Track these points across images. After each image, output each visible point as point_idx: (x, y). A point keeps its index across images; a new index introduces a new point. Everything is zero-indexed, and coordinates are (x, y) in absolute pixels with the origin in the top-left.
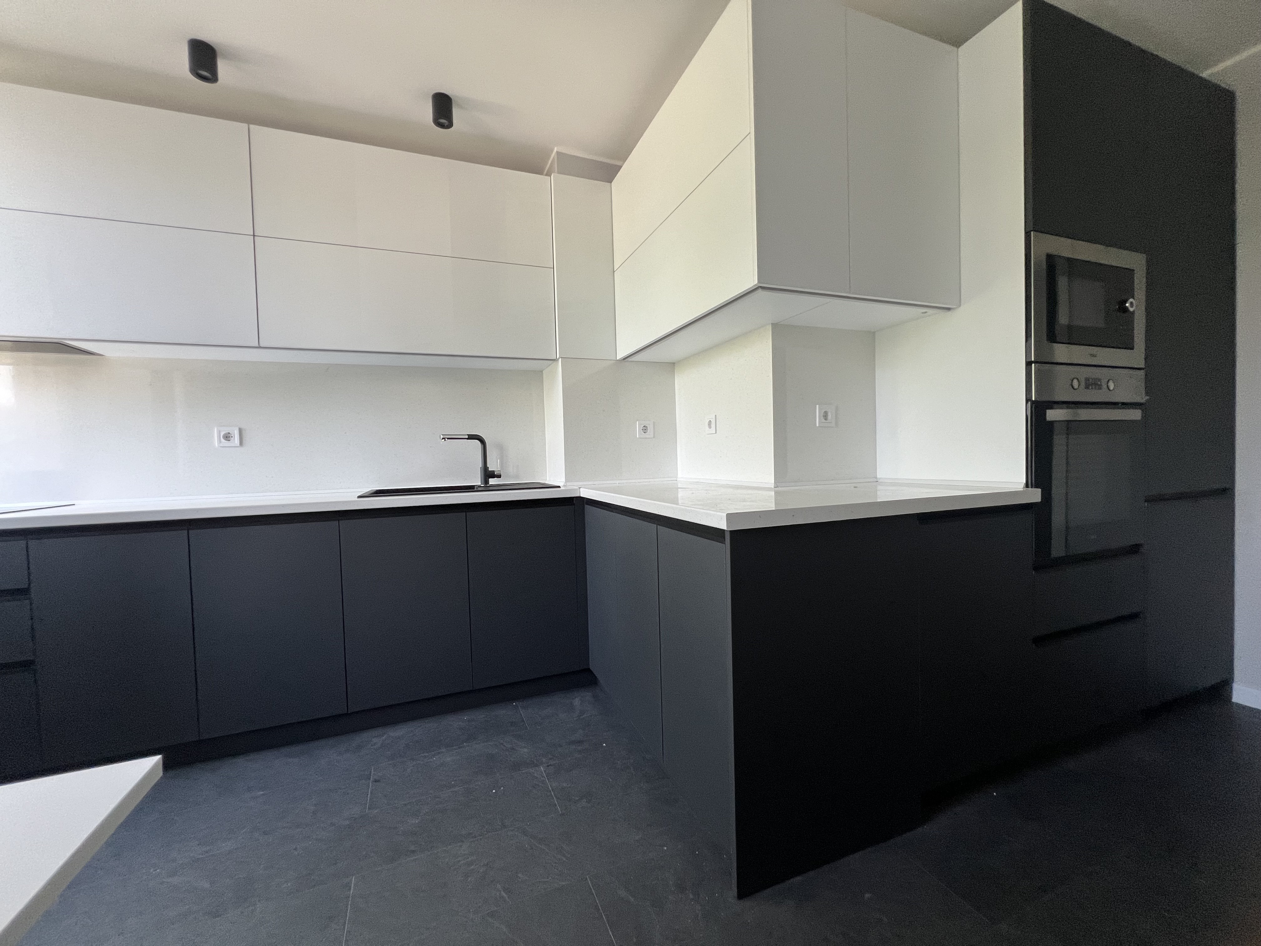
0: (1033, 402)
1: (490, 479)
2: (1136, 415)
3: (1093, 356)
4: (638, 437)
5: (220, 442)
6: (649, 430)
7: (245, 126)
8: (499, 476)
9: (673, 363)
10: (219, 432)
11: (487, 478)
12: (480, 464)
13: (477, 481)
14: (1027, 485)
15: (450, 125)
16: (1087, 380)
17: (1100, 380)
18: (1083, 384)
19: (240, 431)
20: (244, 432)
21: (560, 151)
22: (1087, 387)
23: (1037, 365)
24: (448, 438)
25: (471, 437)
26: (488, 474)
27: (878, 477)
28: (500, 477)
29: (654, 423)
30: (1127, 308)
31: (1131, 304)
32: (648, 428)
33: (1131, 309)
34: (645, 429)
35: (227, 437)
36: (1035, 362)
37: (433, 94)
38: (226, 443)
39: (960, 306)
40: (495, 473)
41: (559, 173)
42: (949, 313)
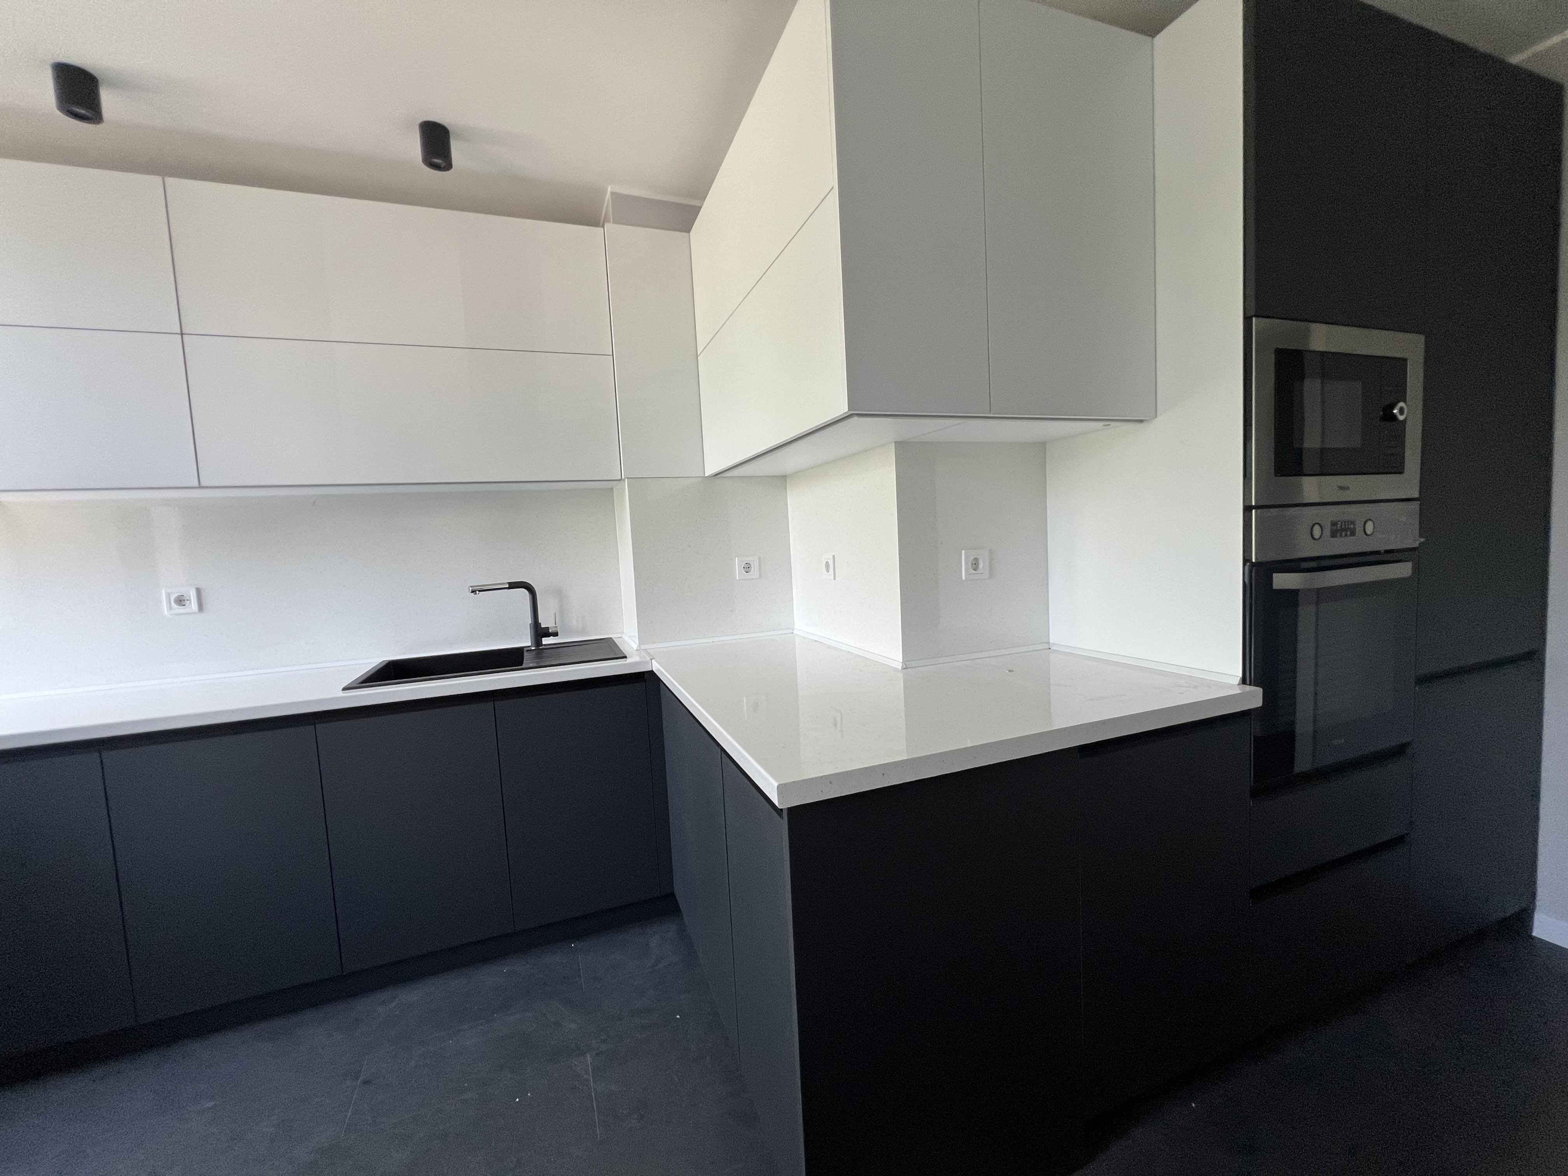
0: (1253, 564)
2: (1403, 570)
3: (1342, 488)
4: (738, 578)
5: (170, 608)
6: (752, 569)
7: (159, 179)
8: (556, 634)
9: (783, 476)
10: (168, 595)
11: (539, 638)
12: (529, 620)
13: (525, 641)
14: (1244, 681)
15: (448, 166)
16: (1334, 524)
17: (1353, 523)
18: (1327, 532)
19: (198, 591)
20: (203, 594)
21: (616, 191)
22: (1333, 535)
23: (1259, 511)
24: (479, 591)
25: (513, 586)
26: (540, 632)
27: (1051, 641)
28: (558, 636)
29: (760, 558)
30: (1394, 418)
31: (1401, 411)
32: (752, 566)
33: (1401, 418)
34: (747, 568)
35: (181, 601)
36: (1257, 507)
37: (421, 121)
38: (177, 609)
39: (1156, 417)
40: (550, 631)
41: (616, 222)
42: (1142, 425)
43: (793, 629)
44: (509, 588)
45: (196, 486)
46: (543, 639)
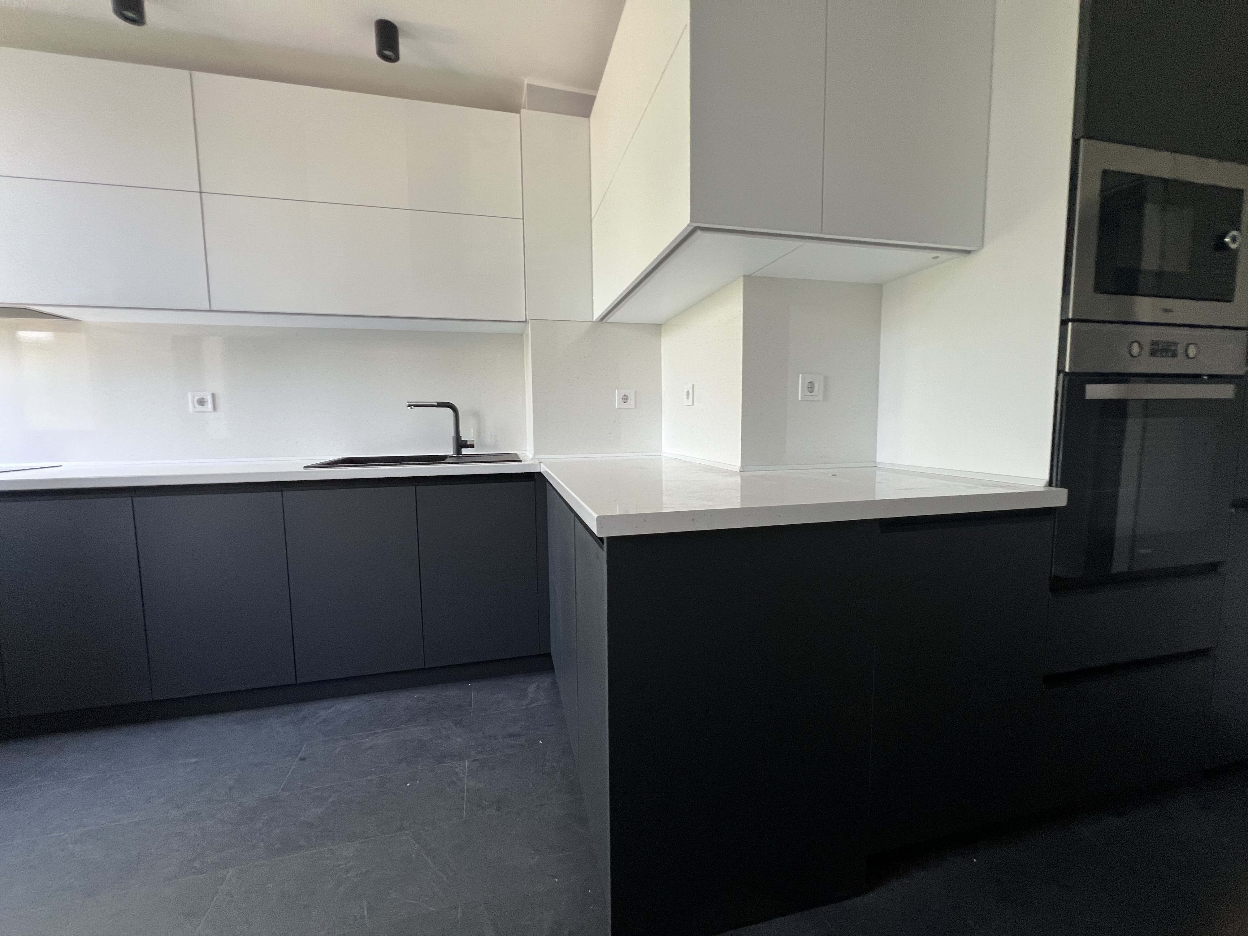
0: (1066, 374)
1: (463, 449)
2: (1226, 391)
3: (1166, 311)
5: (194, 407)
6: (629, 400)
7: (186, 73)
8: (472, 446)
9: (659, 324)
10: (194, 397)
11: (460, 448)
12: (452, 433)
13: (450, 451)
14: (1050, 484)
15: (397, 58)
16: (1154, 343)
17: (1175, 344)
18: (1147, 350)
19: (213, 396)
20: (217, 398)
21: (530, 83)
22: (1153, 353)
23: (1076, 324)
24: (414, 406)
25: (440, 405)
26: (460, 444)
27: (877, 461)
28: (473, 448)
29: (636, 392)
30: (1225, 245)
31: (1234, 240)
32: (629, 397)
33: (1233, 246)
35: (201, 402)
36: (1073, 320)
37: (376, 20)
38: (200, 408)
39: (982, 247)
40: (468, 443)
41: (531, 108)
42: (969, 258)
43: (661, 452)
44: (437, 406)
45: (207, 308)
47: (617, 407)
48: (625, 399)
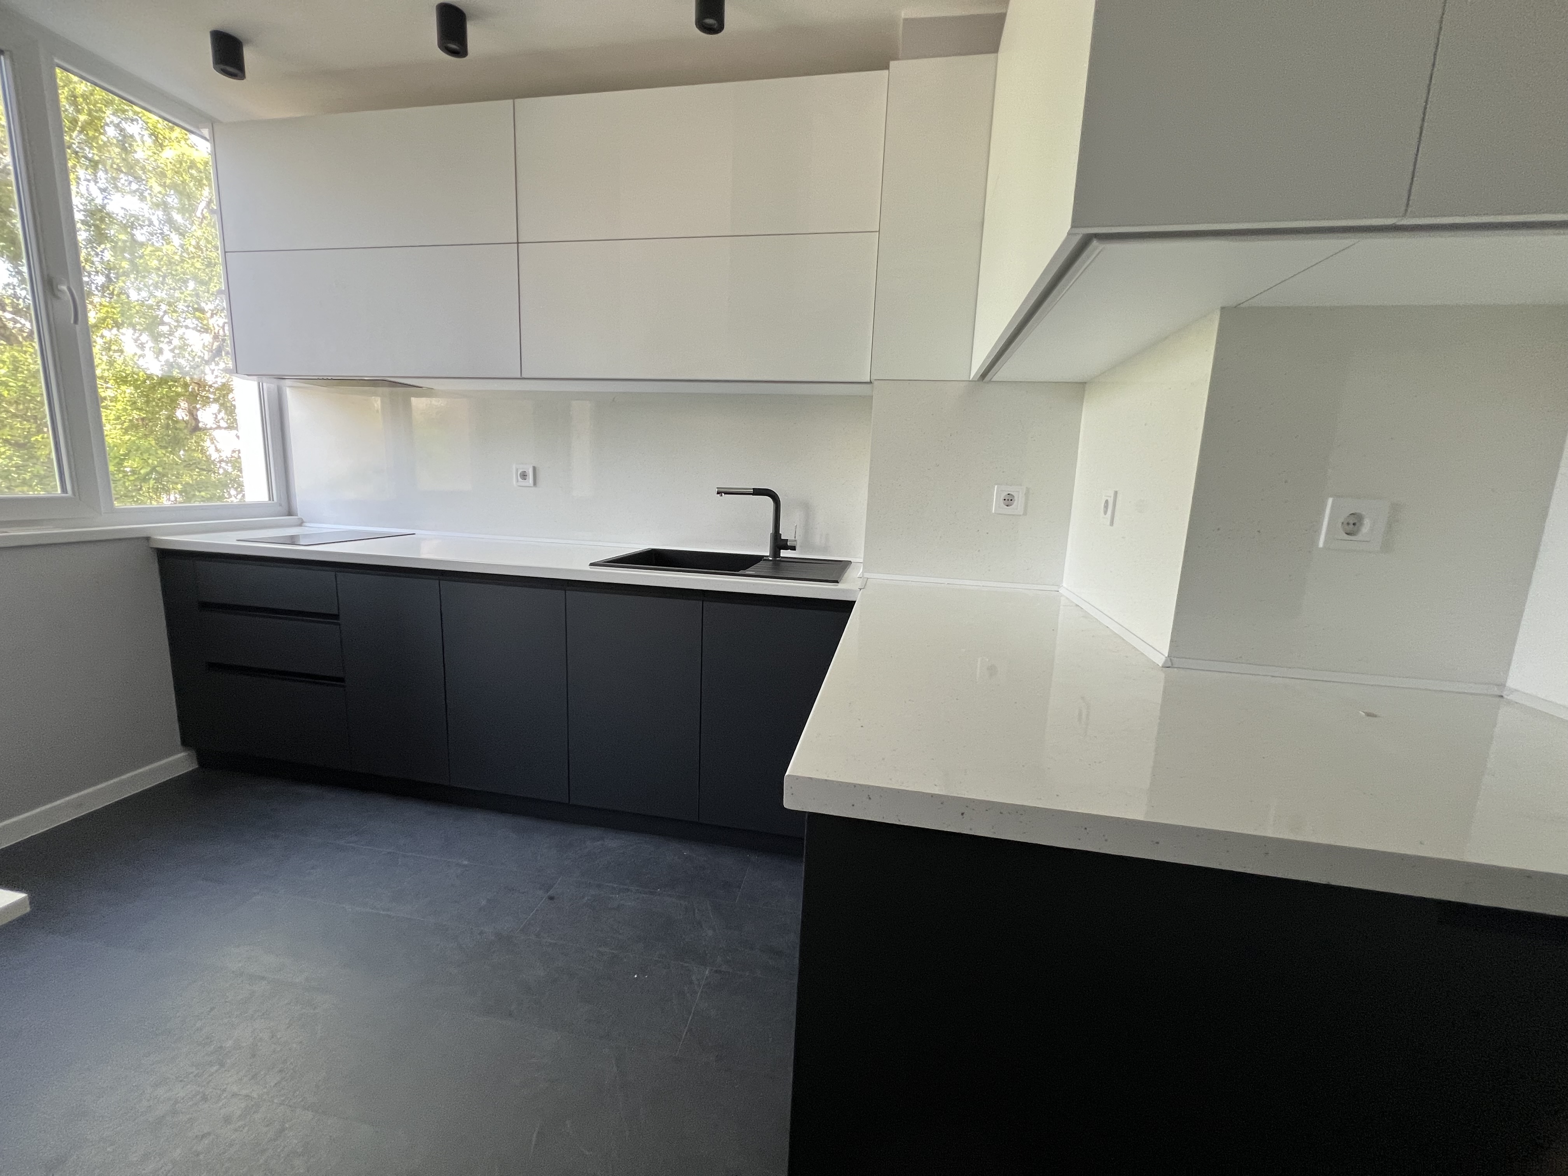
5: (518, 481)
6: (1015, 503)
7: (509, 103)
8: (793, 548)
9: (1081, 383)
10: (517, 470)
11: (778, 548)
15: (721, 27)
19: (534, 469)
20: (537, 471)
21: (911, 16)
24: (725, 493)
25: (758, 492)
26: (779, 544)
27: (1511, 683)
28: (796, 550)
29: (1028, 489)
32: (1016, 498)
35: (523, 476)
38: (521, 482)
40: (789, 544)
41: (905, 58)
43: (1059, 586)
44: (753, 494)
45: (519, 376)
46: (781, 551)
47: (993, 512)
48: (1009, 500)
